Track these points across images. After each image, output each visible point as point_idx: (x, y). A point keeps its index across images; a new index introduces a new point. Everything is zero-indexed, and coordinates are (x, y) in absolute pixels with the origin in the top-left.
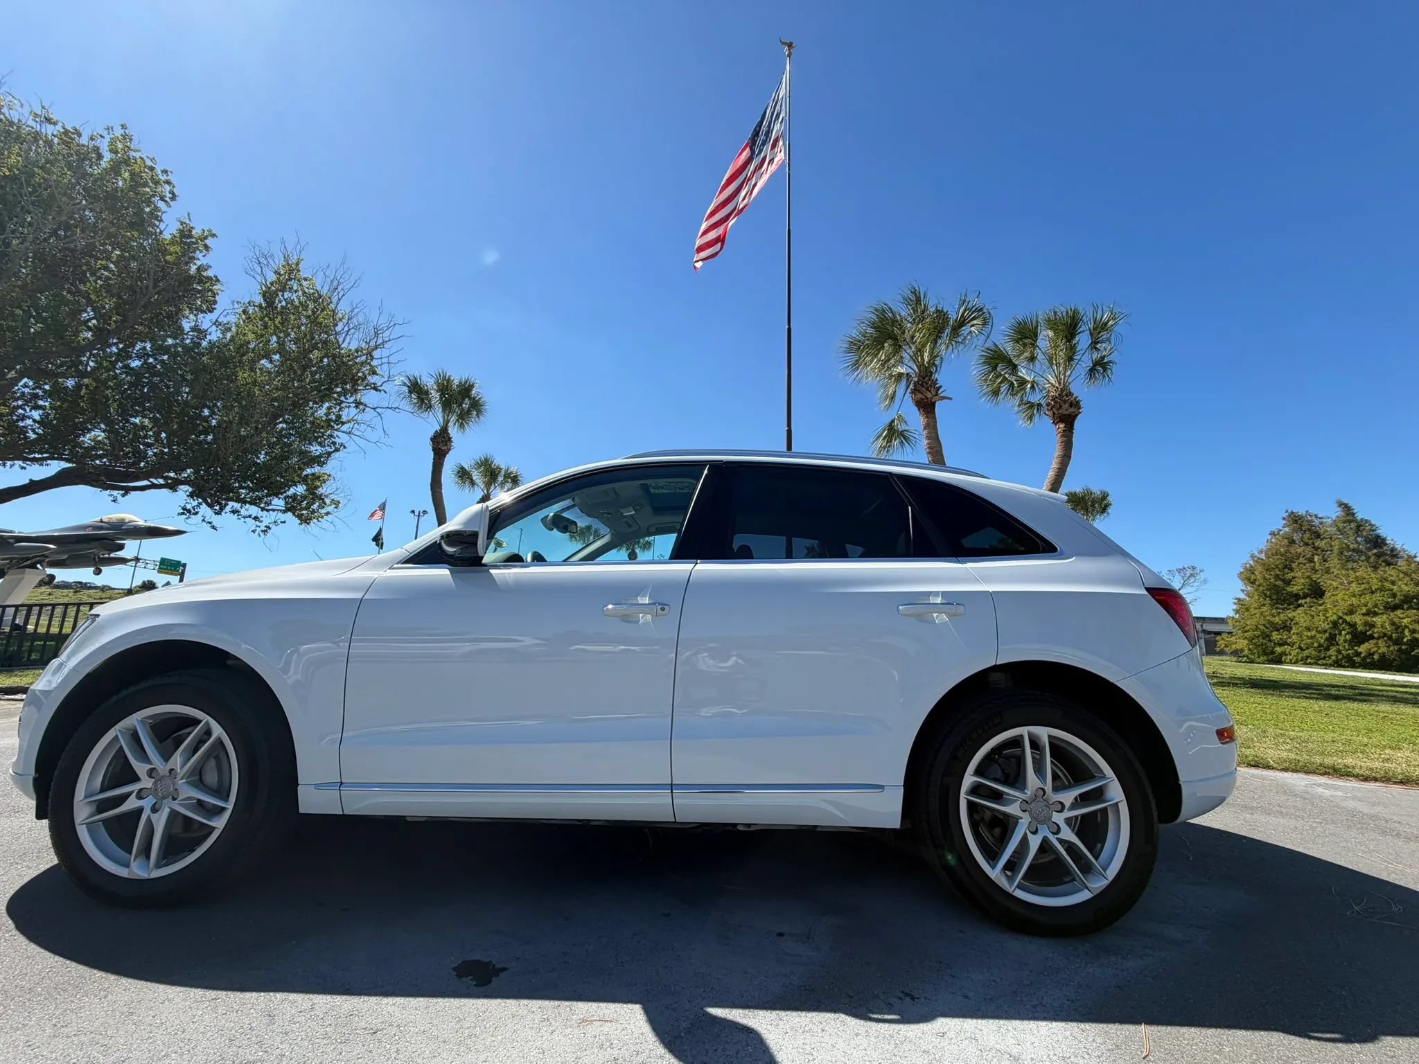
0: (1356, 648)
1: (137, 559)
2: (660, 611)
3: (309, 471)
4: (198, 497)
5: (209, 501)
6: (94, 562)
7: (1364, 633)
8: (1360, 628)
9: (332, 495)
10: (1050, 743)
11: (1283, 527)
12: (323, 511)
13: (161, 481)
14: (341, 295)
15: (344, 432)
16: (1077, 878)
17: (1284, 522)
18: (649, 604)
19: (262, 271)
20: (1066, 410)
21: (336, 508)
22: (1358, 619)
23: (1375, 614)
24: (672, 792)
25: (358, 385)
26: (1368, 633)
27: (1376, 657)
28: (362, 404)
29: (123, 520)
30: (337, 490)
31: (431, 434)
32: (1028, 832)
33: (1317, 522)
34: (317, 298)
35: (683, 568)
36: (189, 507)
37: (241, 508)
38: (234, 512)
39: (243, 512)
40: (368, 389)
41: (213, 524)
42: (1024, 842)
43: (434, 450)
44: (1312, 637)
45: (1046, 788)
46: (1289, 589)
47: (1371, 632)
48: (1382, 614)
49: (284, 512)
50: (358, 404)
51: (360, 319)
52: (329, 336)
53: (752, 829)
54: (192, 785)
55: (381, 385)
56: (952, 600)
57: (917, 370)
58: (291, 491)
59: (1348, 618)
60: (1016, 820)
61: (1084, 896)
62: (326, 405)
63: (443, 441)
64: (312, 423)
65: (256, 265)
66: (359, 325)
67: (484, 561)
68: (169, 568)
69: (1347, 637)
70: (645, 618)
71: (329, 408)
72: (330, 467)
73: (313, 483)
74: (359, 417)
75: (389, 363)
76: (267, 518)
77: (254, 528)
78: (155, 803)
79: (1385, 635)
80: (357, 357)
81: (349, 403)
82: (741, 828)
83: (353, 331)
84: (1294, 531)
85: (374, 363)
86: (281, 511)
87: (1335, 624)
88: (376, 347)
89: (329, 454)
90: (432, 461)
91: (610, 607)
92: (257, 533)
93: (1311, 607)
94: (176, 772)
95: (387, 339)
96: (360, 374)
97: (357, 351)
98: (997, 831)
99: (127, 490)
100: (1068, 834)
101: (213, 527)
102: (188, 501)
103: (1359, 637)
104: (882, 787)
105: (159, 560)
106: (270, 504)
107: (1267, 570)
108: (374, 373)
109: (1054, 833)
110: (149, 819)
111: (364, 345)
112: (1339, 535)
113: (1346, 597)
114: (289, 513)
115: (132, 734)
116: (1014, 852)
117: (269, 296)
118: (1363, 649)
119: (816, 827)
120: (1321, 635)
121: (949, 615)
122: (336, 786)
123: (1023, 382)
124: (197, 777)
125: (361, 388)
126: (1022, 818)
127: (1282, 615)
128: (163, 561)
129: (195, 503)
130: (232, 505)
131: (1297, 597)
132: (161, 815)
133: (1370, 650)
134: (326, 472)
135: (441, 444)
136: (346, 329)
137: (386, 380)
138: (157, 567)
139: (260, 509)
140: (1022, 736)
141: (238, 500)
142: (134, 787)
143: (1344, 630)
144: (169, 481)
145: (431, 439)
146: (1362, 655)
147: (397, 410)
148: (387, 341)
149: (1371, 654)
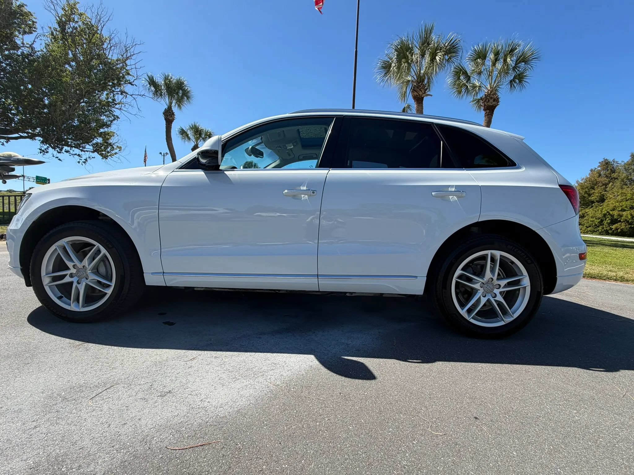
0: (611, 226)
1: (23, 176)
2: (312, 194)
3: (102, 130)
4: (47, 144)
5: (52, 146)
6: (1, 177)
7: (616, 220)
8: (615, 217)
9: (117, 144)
10: (500, 259)
11: (598, 167)
12: (113, 152)
13: (26, 135)
14: (102, 25)
15: (117, 108)
16: (499, 316)
17: (599, 164)
18: (306, 190)
19: (55, 8)
20: (491, 103)
21: (120, 150)
22: (615, 213)
23: (625, 210)
24: (318, 278)
25: (121, 81)
26: (619, 219)
27: (619, 230)
28: (125, 92)
29: (11, 155)
30: (118, 141)
31: (163, 110)
32: (481, 296)
33: (615, 164)
34: (90, 27)
35: (323, 172)
36: (43, 149)
37: (71, 149)
38: (67, 152)
39: (71, 151)
40: (126, 84)
41: (59, 158)
42: (479, 300)
43: (166, 119)
44: (593, 221)
45: (494, 278)
46: (590, 198)
47: (620, 219)
48: (628, 211)
49: (93, 152)
50: (122, 92)
51: (116, 40)
52: (100, 51)
53: (354, 295)
54: (94, 274)
55: (133, 82)
56: (460, 189)
57: (416, 79)
58: (94, 142)
59: (611, 213)
60: (477, 290)
61: (501, 323)
62: (105, 93)
63: (170, 115)
64: (100, 103)
65: (50, 4)
66: (116, 44)
67: (221, 168)
68: (41, 181)
69: (609, 221)
70: (304, 197)
71: (107, 94)
72: (113, 128)
73: (106, 137)
74: (124, 100)
75: (136, 68)
76: (85, 155)
77: (79, 160)
78: (78, 280)
79: (626, 220)
80: (117, 64)
81: (117, 92)
82: (348, 295)
83: (113, 48)
84: (603, 169)
85: (128, 68)
86: (91, 151)
87: (605, 215)
88: (127, 58)
89: (111, 121)
90: (165, 126)
91: (286, 191)
92: (80, 164)
93: (597, 207)
94: (86, 267)
95: (132, 54)
96: (121, 75)
97: (117, 60)
98: (466, 296)
99: (8, 139)
100: (500, 298)
101: (60, 160)
102: (42, 145)
103: (614, 221)
104: (416, 277)
105: (35, 177)
106: (85, 148)
107: (582, 189)
108: (128, 74)
109: (493, 297)
110: (77, 287)
111: (120, 57)
112: (624, 171)
113: (614, 202)
114: (95, 153)
115: (63, 248)
116: (472, 305)
117: (62, 25)
118: (614, 227)
119: (383, 294)
120: (596, 220)
121: (458, 197)
122: (161, 274)
123: (474, 87)
124: (96, 271)
125: (122, 83)
126: (480, 290)
127: (583, 211)
128: (38, 178)
129: (46, 147)
130: (65, 148)
131: (593, 202)
132: (82, 285)
133: (617, 227)
134: (111, 131)
135: (169, 116)
136: (109, 46)
137: (136, 78)
138: (35, 181)
139: (80, 151)
140: (487, 255)
141: (68, 146)
142: (68, 272)
143: (608, 218)
144: (30, 135)
145: (164, 113)
146: (613, 230)
147: (144, 96)
148: (133, 55)
149: (617, 229)
